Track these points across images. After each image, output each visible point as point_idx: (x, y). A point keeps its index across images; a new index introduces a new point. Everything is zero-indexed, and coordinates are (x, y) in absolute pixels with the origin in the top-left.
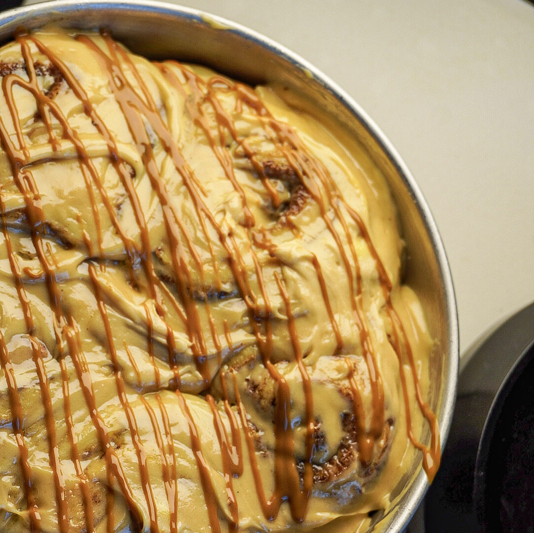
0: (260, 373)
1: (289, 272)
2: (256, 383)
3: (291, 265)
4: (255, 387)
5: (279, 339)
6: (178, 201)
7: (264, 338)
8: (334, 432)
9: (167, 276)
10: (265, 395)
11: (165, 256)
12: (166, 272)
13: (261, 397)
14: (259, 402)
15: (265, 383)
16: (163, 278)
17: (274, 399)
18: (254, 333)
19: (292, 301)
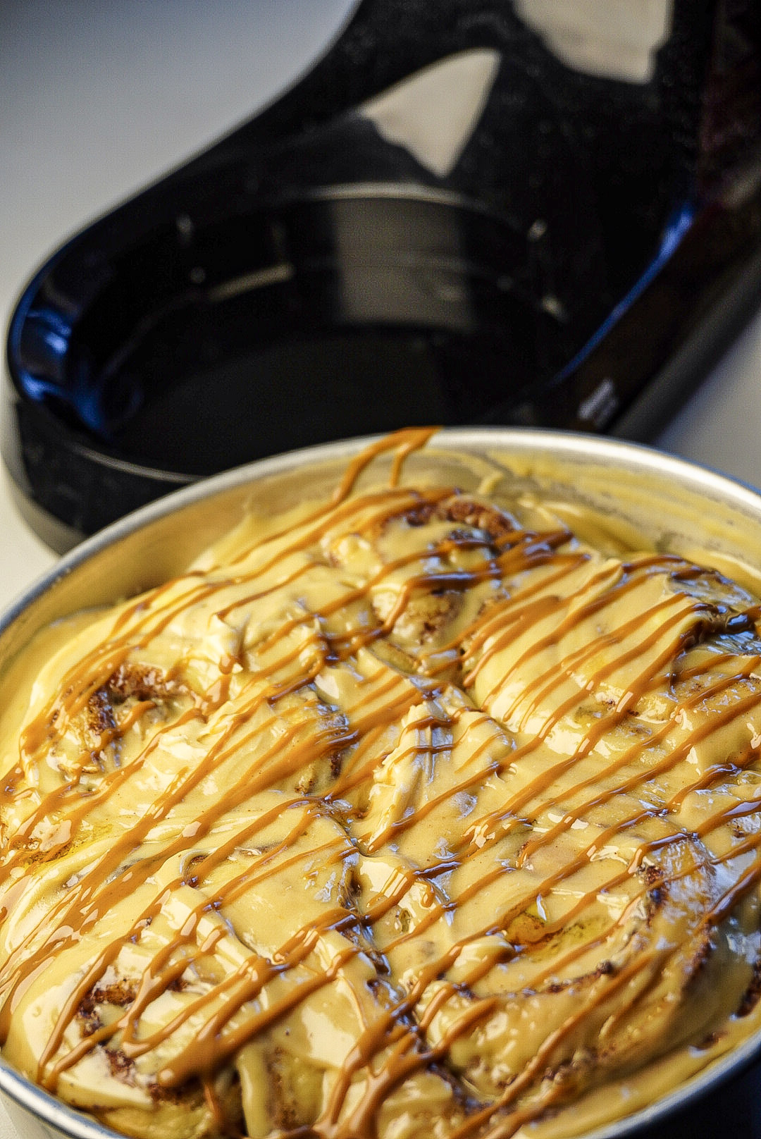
0: (405, 631)
1: (250, 637)
2: (422, 628)
3: (240, 636)
4: (429, 628)
5: (349, 623)
6: (212, 790)
7: (355, 640)
8: (437, 530)
9: (332, 767)
10: (433, 608)
11: (303, 778)
12: (326, 768)
13: (438, 613)
14: (446, 614)
15: (418, 615)
16: (336, 771)
17: (434, 592)
18: (354, 654)
19: (290, 619)
